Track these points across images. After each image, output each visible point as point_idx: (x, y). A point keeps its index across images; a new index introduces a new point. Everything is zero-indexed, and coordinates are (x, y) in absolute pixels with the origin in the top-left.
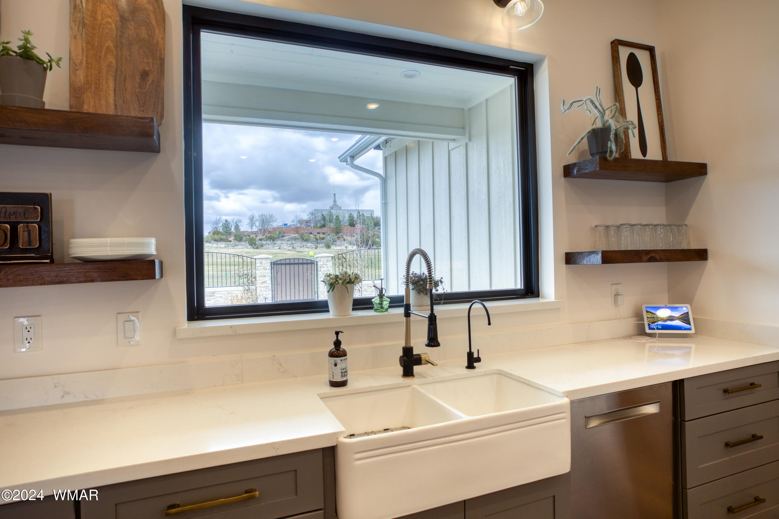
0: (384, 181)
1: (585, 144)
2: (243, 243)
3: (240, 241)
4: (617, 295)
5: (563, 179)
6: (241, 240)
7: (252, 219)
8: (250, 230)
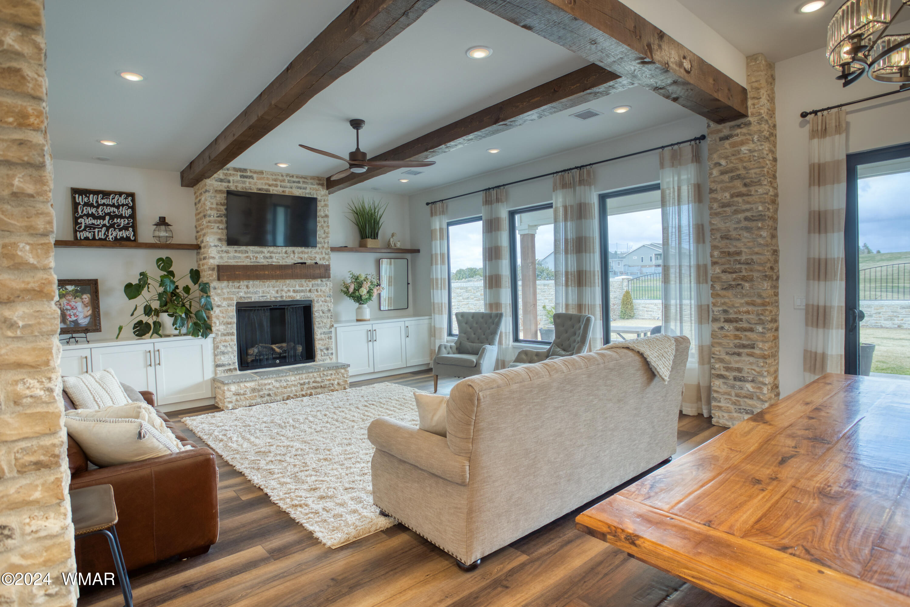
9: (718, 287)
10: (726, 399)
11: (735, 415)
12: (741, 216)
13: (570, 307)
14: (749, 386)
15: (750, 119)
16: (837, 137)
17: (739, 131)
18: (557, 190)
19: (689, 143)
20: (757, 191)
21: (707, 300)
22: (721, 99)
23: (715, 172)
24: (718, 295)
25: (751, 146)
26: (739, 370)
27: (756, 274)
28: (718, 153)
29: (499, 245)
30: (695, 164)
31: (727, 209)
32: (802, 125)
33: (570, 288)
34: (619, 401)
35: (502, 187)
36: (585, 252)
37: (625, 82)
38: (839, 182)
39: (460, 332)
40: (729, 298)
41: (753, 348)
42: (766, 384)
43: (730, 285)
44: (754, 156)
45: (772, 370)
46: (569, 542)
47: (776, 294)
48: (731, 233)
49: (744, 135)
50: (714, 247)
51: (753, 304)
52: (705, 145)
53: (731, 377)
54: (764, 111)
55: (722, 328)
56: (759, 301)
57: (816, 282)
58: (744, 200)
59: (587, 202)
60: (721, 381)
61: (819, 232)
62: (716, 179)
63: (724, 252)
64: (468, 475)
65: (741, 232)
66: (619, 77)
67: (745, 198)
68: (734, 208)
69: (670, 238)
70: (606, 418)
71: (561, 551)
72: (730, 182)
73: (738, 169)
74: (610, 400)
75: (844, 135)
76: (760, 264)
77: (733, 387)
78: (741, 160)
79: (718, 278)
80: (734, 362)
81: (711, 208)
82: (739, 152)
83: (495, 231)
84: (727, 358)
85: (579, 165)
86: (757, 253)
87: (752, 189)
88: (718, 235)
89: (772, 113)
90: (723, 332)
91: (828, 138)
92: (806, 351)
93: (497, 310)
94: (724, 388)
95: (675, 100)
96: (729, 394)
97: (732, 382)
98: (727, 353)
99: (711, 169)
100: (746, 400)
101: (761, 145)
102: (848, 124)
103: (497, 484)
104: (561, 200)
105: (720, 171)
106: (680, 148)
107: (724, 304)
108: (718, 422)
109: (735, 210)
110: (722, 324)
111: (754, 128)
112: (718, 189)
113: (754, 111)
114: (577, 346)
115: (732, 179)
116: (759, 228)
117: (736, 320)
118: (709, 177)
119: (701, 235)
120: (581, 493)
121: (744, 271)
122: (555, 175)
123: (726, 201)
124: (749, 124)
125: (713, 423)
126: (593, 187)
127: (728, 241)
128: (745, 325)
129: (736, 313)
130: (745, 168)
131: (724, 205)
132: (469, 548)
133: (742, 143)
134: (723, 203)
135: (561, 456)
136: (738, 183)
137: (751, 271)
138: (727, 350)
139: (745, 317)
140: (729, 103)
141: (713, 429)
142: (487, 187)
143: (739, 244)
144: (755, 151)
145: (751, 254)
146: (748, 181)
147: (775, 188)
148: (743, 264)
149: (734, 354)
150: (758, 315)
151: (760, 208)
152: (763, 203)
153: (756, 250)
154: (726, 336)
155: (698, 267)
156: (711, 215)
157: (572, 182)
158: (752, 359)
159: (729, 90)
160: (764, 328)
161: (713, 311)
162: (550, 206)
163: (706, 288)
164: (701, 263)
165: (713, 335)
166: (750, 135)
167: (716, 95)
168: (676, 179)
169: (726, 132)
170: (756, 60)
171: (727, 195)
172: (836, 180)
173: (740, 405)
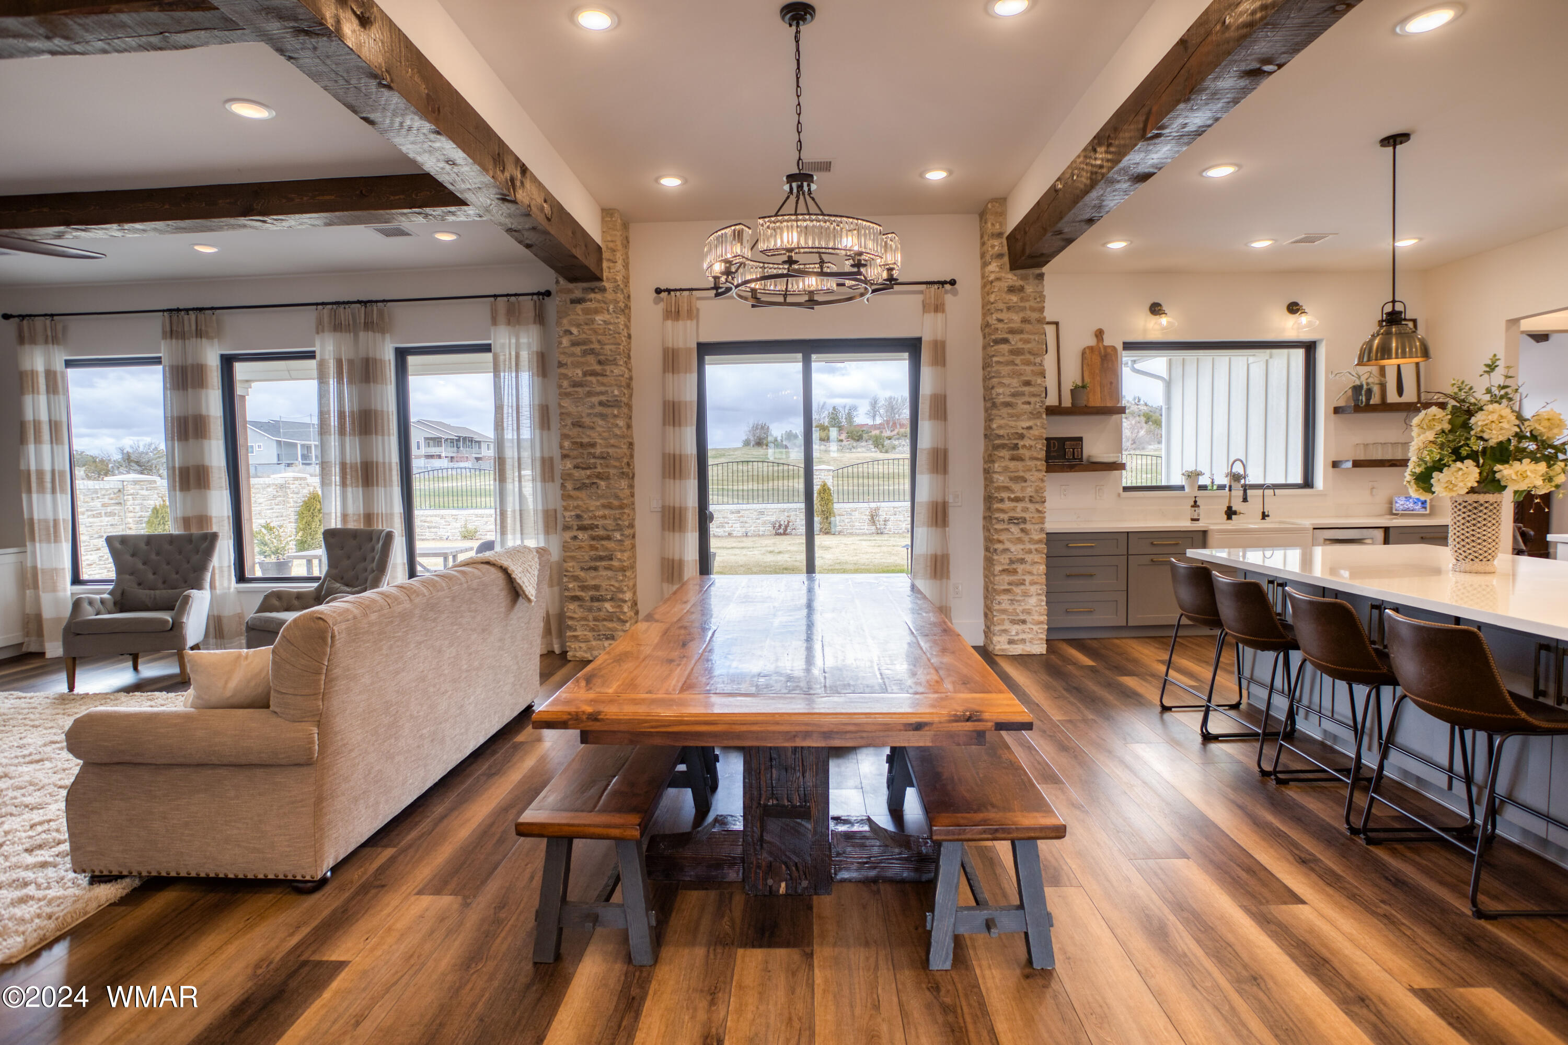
0: (1168, 384)
1: (1350, 393)
2: (864, 444)
3: (858, 440)
4: (1373, 488)
5: (1333, 415)
6: (859, 438)
7: (874, 404)
8: (870, 422)
9: (569, 486)
10: (583, 625)
11: (594, 643)
12: (595, 400)
13: (350, 519)
14: (608, 606)
15: (605, 284)
16: (689, 322)
17: (592, 296)
18: (323, 331)
19: (530, 297)
20: (612, 372)
21: (556, 502)
22: (578, 256)
23: (565, 342)
24: (570, 497)
25: (607, 317)
26: (596, 588)
27: (612, 471)
28: (569, 318)
29: (204, 412)
30: (538, 326)
31: (579, 389)
32: (657, 302)
33: (349, 489)
34: (484, 631)
35: (210, 312)
36: (376, 434)
37: (471, 212)
38: (691, 372)
39: (119, 572)
40: (582, 500)
41: (611, 559)
42: (625, 601)
43: (584, 484)
44: (610, 329)
45: (631, 584)
46: (443, 817)
47: (632, 495)
48: (583, 420)
49: (599, 301)
50: (565, 436)
51: (609, 506)
52: (552, 305)
53: (587, 598)
54: (619, 278)
55: (575, 538)
56: (616, 503)
57: (672, 481)
58: (598, 381)
59: (378, 357)
60: (577, 603)
61: (674, 426)
62: (566, 350)
63: (576, 443)
64: (317, 747)
65: (595, 419)
66: (467, 205)
67: (599, 378)
68: (588, 389)
69: (505, 420)
70: (471, 654)
71: (437, 830)
72: (582, 356)
73: (591, 342)
74: (475, 630)
75: (695, 321)
76: (617, 459)
77: (590, 610)
78: (595, 332)
79: (570, 475)
80: (591, 579)
81: (560, 386)
82: (593, 321)
83: (193, 387)
84: (582, 574)
85: (364, 299)
86: (613, 446)
87: (608, 368)
88: (569, 422)
89: (626, 280)
90: (577, 543)
91: (680, 322)
92: (663, 559)
93: (201, 528)
94: (579, 613)
95: (528, 246)
96: (585, 619)
97: (588, 604)
98: (582, 569)
99: (561, 337)
100: (605, 623)
101: (617, 318)
102: (698, 310)
103: (353, 755)
104: (332, 348)
105: (571, 341)
106: (519, 302)
107: (577, 507)
108: (575, 656)
109: (588, 392)
110: (575, 533)
111: (609, 295)
112: (569, 363)
113: (610, 276)
114: (370, 577)
115: (585, 353)
116: (615, 416)
117: (592, 527)
118: (558, 347)
119: (546, 418)
120: (445, 757)
121: (599, 467)
122: (320, 307)
123: (577, 379)
124: (603, 290)
125: (569, 658)
126: (388, 336)
127: (580, 430)
128: (601, 532)
129: (591, 518)
130: (599, 342)
131: (576, 384)
132: (318, 855)
133: (596, 311)
134: (574, 381)
135: (425, 708)
136: (591, 359)
137: (607, 466)
138: (582, 564)
139: (600, 522)
140: (586, 263)
141: (570, 665)
142: (175, 307)
143: (594, 434)
144: (611, 323)
145: (607, 447)
146: (602, 358)
147: (630, 370)
148: (598, 458)
149: (590, 568)
150: (615, 519)
151: (616, 392)
152: (619, 386)
153: (612, 441)
154: (580, 548)
155: (543, 460)
156: (560, 394)
157: (351, 322)
158: (610, 573)
159: (586, 246)
160: (622, 535)
161: (564, 517)
162: (311, 355)
163: (555, 489)
164: (546, 455)
165: (565, 547)
166: (605, 303)
167: (574, 251)
168: (513, 341)
169: (578, 294)
170: (612, 215)
171: (579, 372)
172: (688, 370)
173: (599, 631)
